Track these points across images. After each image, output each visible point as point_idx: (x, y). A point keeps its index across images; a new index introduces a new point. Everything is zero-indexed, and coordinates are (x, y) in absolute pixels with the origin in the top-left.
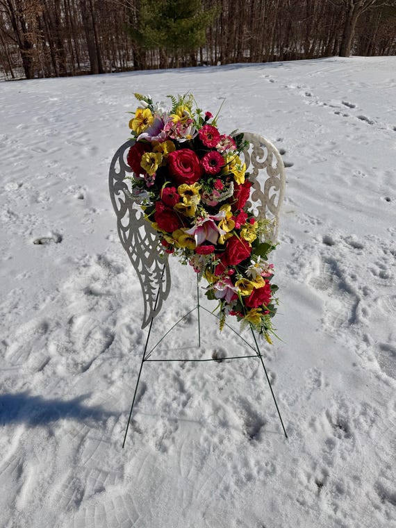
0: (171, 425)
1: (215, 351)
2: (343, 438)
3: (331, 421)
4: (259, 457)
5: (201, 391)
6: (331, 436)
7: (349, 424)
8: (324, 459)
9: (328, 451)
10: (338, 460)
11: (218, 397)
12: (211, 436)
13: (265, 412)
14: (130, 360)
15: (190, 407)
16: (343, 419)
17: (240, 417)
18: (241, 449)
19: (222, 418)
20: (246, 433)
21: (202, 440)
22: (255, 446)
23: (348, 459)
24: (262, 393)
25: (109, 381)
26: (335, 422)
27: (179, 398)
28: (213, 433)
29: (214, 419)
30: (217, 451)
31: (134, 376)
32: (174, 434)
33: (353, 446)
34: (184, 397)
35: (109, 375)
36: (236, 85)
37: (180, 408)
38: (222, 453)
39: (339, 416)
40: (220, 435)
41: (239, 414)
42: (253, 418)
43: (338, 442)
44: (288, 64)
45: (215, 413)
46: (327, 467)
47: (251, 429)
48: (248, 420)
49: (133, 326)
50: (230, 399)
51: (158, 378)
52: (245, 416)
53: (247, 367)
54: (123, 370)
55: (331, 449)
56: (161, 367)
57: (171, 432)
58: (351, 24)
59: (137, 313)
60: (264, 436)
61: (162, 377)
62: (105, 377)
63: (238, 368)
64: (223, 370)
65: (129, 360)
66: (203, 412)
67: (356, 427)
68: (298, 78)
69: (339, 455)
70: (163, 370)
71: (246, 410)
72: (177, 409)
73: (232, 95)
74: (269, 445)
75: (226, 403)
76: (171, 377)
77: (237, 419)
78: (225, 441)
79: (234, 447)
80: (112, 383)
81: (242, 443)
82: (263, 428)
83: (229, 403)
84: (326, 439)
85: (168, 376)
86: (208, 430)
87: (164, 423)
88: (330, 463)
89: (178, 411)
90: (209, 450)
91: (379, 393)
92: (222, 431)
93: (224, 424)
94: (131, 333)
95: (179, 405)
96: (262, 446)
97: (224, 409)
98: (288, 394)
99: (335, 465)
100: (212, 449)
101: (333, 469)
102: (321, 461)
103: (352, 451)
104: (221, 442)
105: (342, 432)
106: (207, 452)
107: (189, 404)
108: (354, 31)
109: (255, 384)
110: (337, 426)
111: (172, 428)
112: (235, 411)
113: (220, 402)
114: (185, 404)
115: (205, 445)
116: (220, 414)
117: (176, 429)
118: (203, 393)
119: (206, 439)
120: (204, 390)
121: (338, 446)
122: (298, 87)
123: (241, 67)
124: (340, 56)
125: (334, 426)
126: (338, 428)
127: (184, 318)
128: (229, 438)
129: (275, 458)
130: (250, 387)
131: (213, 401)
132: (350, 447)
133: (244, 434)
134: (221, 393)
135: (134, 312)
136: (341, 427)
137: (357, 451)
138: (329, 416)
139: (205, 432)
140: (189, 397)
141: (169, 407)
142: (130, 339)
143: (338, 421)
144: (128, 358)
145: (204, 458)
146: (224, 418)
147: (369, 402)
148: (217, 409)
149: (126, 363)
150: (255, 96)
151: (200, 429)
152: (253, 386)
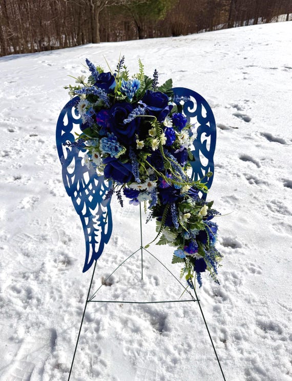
0: (93, 352)
1: (103, 278)
2: (222, 302)
3: (209, 295)
4: (175, 343)
5: (105, 314)
6: (214, 304)
7: (221, 291)
8: (218, 322)
9: (218, 315)
10: (228, 319)
11: (122, 312)
12: (131, 344)
13: (163, 307)
14: (30, 315)
15: (103, 330)
16: (216, 289)
17: (145, 320)
18: (159, 343)
19: (133, 328)
20: (155, 330)
21: (125, 352)
22: (167, 336)
23: (233, 314)
24: (154, 294)
25: (17, 341)
26: (212, 294)
27: (91, 327)
28: (131, 342)
29: (127, 330)
30: (141, 353)
31: (40, 327)
32: (100, 358)
33: (232, 304)
34: (94, 325)
35: (15, 336)
36: (21, 71)
37: (95, 335)
38: (146, 354)
39: (213, 288)
40: (137, 340)
41: (144, 318)
42: (155, 316)
43: (221, 305)
44: (57, 52)
45: (125, 326)
46: (223, 326)
47: (157, 326)
48: (152, 319)
49: (18, 286)
50: (132, 309)
51: (63, 319)
52: (149, 317)
53: (133, 280)
54: (26, 326)
55: (219, 313)
56: (61, 310)
57: (97, 358)
58: (95, 19)
59: (16, 273)
60: (170, 326)
61: (67, 317)
62: (12, 339)
63: (127, 284)
64: (116, 290)
65: (28, 315)
66: (115, 328)
67: (226, 291)
68: (70, 60)
69: (227, 315)
70: (65, 311)
71: (148, 313)
72: (93, 336)
73: (21, 78)
74: (177, 330)
75: (130, 314)
76: (75, 314)
77: (144, 323)
78: (144, 343)
79: (153, 344)
80: (21, 341)
81: (157, 339)
82: (166, 320)
83: (132, 313)
84: (212, 308)
85: (71, 314)
86: (126, 342)
87: (86, 354)
88: (223, 323)
89: (95, 338)
90: (135, 356)
91: (229, 262)
92: (137, 337)
93: (137, 330)
94: (19, 292)
95: (92, 333)
96: (173, 333)
97: (131, 320)
98: (172, 288)
99: (227, 323)
100: (136, 354)
101: (227, 326)
102: (217, 324)
103: (232, 308)
104: (141, 345)
105: (219, 298)
106: (134, 358)
107: (101, 328)
108: (98, 24)
109: (146, 290)
110: (214, 296)
111: (96, 354)
112: (140, 317)
113: (125, 315)
114: (97, 330)
115: (130, 354)
116: (130, 324)
117: (99, 353)
118: (108, 315)
119: (128, 349)
120: (108, 312)
121: (222, 309)
122: (73, 67)
123: (18, 57)
124: (93, 43)
125: (213, 297)
126: (215, 297)
127: (64, 262)
128: (145, 339)
129: (186, 338)
130: (143, 294)
131: (120, 317)
132: (230, 306)
133: (154, 332)
134: (122, 308)
135: (12, 274)
136: (217, 296)
137: (236, 307)
138: (206, 291)
139: (124, 344)
140: (98, 323)
141: (85, 338)
142: (20, 298)
143: (213, 292)
144: (26, 315)
145: (134, 364)
146: (134, 326)
147: (226, 271)
148: (125, 322)
149: (27, 319)
150: (41, 77)
151: (120, 344)
152: (145, 292)
